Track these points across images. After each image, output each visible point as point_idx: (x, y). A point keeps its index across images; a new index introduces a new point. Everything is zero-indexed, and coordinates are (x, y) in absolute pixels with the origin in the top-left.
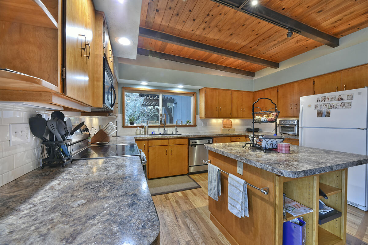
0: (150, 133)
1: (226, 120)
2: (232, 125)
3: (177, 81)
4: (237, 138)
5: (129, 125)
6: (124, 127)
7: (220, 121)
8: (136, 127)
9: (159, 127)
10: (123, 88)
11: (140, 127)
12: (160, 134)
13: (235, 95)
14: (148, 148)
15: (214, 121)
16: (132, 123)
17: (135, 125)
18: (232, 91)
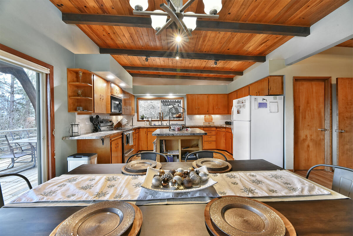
0: (153, 124)
1: (207, 116)
2: (212, 119)
3: (167, 92)
4: (209, 128)
5: (141, 120)
6: (138, 121)
7: (202, 116)
8: (145, 121)
9: (158, 121)
10: (137, 98)
11: (147, 121)
12: (159, 125)
13: (211, 98)
14: (147, 133)
15: (197, 116)
16: (143, 119)
17: (144, 119)
18: (209, 95)
